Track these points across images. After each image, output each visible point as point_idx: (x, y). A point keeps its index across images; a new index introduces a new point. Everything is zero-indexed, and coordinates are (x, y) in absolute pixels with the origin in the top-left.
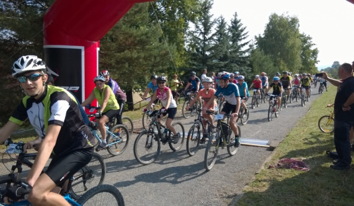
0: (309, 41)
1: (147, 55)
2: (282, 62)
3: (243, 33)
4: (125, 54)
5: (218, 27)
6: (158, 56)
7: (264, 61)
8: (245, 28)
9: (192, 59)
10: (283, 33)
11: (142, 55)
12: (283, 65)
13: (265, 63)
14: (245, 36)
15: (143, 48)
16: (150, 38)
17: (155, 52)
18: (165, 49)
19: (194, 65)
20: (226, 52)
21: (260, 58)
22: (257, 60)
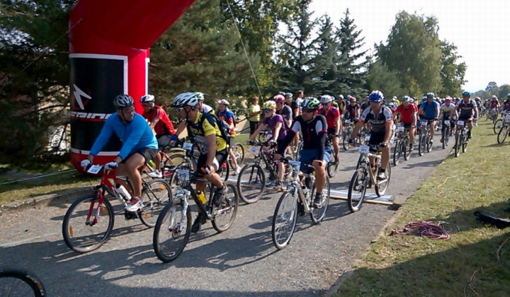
0: (452, 51)
1: (218, 69)
2: (413, 82)
3: (357, 39)
4: (186, 68)
5: (321, 30)
6: (234, 71)
7: (386, 80)
8: (360, 32)
9: (282, 77)
10: (416, 40)
11: (211, 69)
12: (415, 86)
13: (389, 83)
14: (361, 43)
15: (212, 59)
16: (222, 44)
17: (230, 65)
18: (243, 61)
19: (285, 84)
20: (332, 67)
21: (382, 76)
22: (377, 78)
